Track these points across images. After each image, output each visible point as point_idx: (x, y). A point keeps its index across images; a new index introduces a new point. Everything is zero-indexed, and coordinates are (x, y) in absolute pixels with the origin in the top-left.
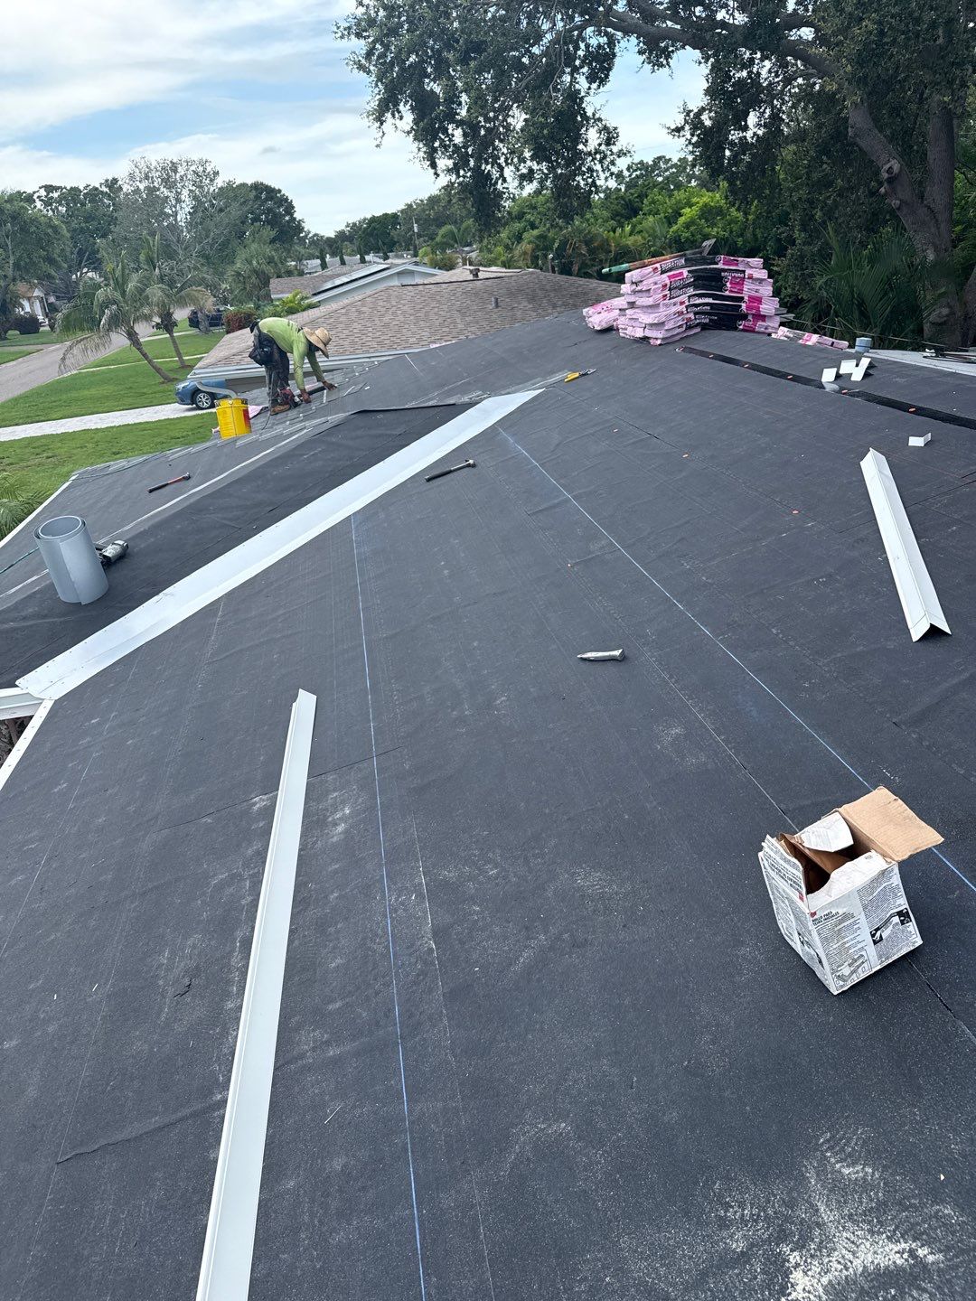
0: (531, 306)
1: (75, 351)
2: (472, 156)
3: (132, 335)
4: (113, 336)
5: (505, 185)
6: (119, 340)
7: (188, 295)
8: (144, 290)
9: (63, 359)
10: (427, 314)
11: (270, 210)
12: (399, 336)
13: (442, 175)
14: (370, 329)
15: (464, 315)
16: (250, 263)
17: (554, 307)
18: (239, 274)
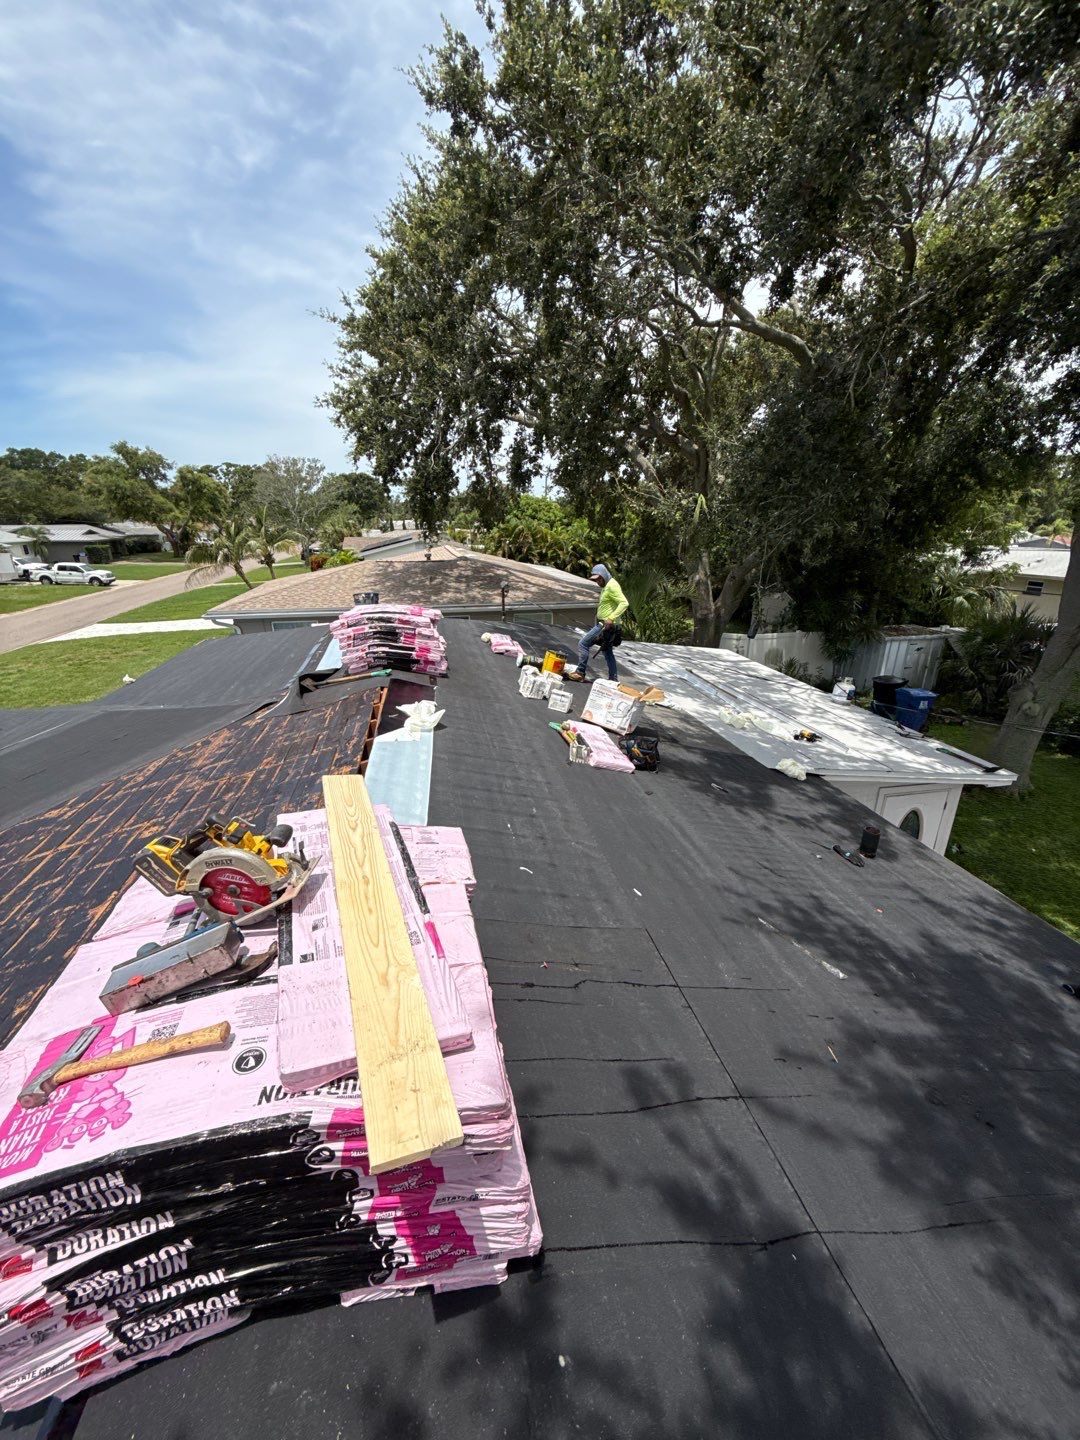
1: (198, 575)
3: (238, 568)
4: (226, 568)
7: (283, 545)
9: (188, 579)
16: (334, 526)
18: (327, 532)
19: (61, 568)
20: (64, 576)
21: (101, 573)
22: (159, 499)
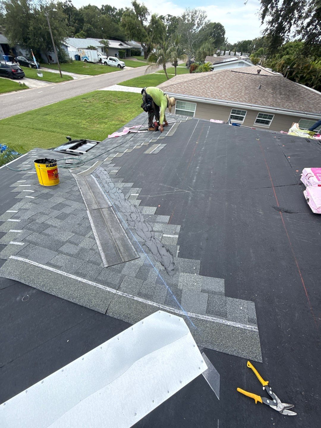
0: (272, 92)
1: (150, 68)
2: (281, 16)
3: (164, 66)
4: (160, 66)
5: (288, 34)
6: (161, 67)
7: (182, 57)
8: (170, 53)
9: (147, 69)
10: (233, 86)
11: (219, 33)
12: (220, 93)
13: (265, 24)
14: (212, 88)
15: (246, 89)
16: (204, 49)
17: (281, 94)
18: (200, 52)
19: (110, 59)
20: (110, 62)
21: (121, 63)
22: (143, 30)
